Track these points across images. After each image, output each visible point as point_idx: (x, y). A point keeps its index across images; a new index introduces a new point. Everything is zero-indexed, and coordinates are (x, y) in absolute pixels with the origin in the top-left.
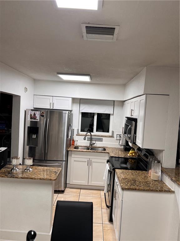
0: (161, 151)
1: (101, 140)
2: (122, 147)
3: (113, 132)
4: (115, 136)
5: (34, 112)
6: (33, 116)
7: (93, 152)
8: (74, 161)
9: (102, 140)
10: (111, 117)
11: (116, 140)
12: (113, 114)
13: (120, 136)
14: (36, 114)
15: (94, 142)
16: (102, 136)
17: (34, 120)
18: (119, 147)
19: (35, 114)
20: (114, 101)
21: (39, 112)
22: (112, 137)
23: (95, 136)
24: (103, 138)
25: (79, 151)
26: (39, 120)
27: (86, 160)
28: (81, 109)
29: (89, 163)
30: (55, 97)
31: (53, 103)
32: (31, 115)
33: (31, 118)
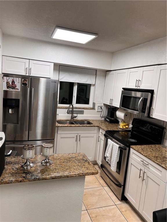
1: (82, 113)
3: (94, 104)
4: (96, 107)
5: (13, 78)
9: (83, 112)
10: (92, 88)
11: (97, 112)
12: (94, 85)
13: (101, 108)
14: (15, 81)
15: (76, 115)
16: (83, 108)
18: (100, 119)
19: (13, 82)
20: (96, 70)
21: (20, 79)
22: (93, 108)
23: (76, 108)
24: (85, 110)
25: (67, 126)
26: (19, 90)
28: (60, 78)
29: (78, 139)
30: (32, 61)
31: (30, 68)
32: (8, 82)
33: (8, 87)
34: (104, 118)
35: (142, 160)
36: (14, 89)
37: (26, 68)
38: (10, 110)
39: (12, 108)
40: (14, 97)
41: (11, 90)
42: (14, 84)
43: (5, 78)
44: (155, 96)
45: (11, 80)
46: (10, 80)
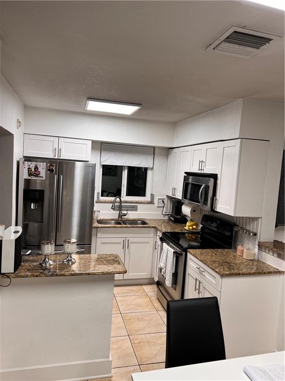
0: (254, 219)
1: (134, 209)
2: (167, 218)
3: (152, 196)
4: (156, 201)
5: (36, 163)
6: (33, 170)
7: (131, 227)
8: (102, 243)
9: (137, 208)
10: (149, 173)
11: (158, 207)
12: (152, 169)
13: (163, 201)
14: (39, 167)
15: (125, 212)
16: (136, 203)
17: (35, 178)
18: (162, 217)
19: (36, 168)
20: (154, 148)
21: (45, 164)
22: (152, 202)
23: (126, 202)
24: (138, 205)
25: (110, 227)
26: (44, 178)
27: (121, 240)
28: (103, 159)
29: (126, 245)
30: (63, 138)
31: (59, 149)
32: (30, 168)
33: (30, 175)
34: (167, 216)
35: (198, 267)
36: (37, 177)
37: (54, 148)
38: (32, 204)
39: (35, 201)
40: (38, 188)
41: (34, 178)
42: (38, 170)
43: (26, 162)
44: (218, 182)
45: (34, 166)
46: (32, 165)
